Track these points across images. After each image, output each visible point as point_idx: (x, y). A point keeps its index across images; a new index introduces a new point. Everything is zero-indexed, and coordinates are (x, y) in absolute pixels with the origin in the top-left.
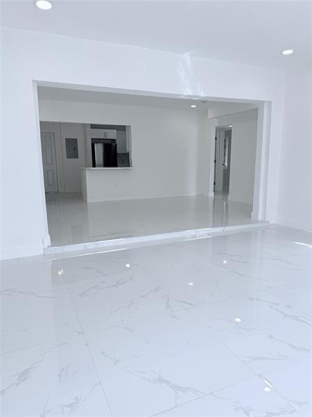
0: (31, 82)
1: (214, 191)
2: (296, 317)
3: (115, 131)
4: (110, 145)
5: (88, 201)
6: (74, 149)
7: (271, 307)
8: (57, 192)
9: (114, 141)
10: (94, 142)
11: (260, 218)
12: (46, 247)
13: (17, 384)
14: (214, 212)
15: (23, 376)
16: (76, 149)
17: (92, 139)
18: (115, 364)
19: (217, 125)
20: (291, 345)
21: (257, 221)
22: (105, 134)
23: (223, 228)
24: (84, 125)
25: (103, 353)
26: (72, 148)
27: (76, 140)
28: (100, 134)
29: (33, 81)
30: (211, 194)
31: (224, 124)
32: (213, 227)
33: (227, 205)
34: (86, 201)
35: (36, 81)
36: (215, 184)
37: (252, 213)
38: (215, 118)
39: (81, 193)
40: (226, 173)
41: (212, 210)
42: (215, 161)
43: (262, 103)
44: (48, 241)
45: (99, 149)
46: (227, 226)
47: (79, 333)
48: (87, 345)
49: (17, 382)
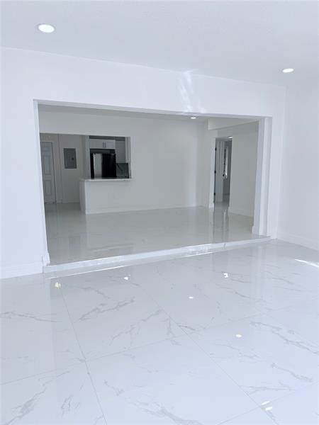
0: (32, 101)
1: (214, 202)
2: (297, 342)
3: (114, 141)
4: (109, 155)
5: (87, 213)
6: (73, 159)
7: (273, 332)
8: (55, 203)
9: (113, 151)
10: (93, 152)
11: (261, 233)
12: (45, 265)
13: (20, 417)
14: (214, 225)
15: (26, 408)
16: (74, 159)
17: (91, 149)
18: (118, 395)
19: (217, 136)
20: (292, 373)
21: (257, 236)
22: (104, 144)
23: (223, 244)
24: (83, 137)
25: (106, 383)
26: (70, 158)
27: (74, 150)
28: (98, 145)
29: (34, 100)
30: (212, 205)
31: (224, 136)
32: (213, 242)
33: (227, 218)
34: (84, 213)
35: (38, 100)
36: (215, 194)
37: (253, 227)
38: (216, 129)
39: (79, 203)
40: (227, 182)
41: (212, 223)
42: (215, 172)
43: (263, 119)
44: (47, 259)
45: (98, 159)
46: (227, 241)
47: (81, 360)
48: (89, 373)
49: (21, 414)
